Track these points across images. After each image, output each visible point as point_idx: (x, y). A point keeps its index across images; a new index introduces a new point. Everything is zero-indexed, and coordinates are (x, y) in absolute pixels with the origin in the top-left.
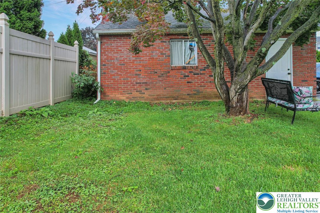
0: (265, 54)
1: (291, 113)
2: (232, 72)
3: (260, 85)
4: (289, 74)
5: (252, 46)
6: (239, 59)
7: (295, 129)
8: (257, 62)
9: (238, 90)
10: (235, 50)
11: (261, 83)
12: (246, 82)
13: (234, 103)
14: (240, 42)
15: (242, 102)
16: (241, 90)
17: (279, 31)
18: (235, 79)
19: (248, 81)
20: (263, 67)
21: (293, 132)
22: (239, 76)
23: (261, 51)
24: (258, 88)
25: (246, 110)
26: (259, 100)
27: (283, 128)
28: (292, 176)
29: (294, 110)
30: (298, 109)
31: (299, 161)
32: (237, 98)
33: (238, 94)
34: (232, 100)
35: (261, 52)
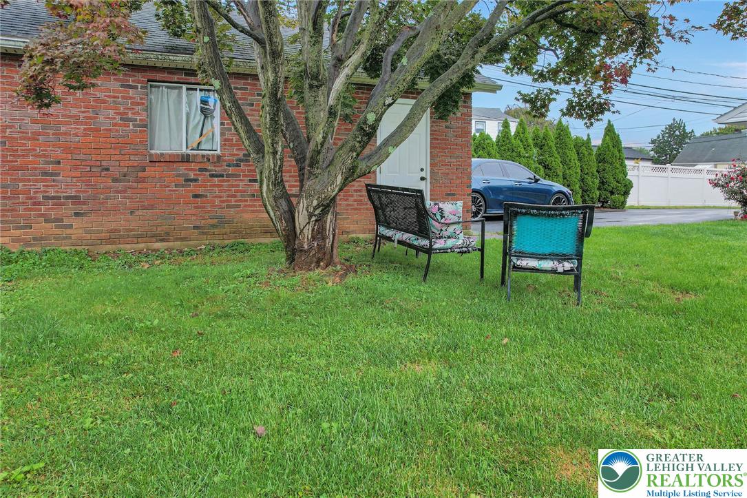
0: (374, 128)
1: (423, 257)
2: (301, 169)
3: (364, 204)
4: (422, 179)
5: (348, 111)
6: (318, 136)
7: (429, 291)
8: (357, 145)
9: (315, 209)
10: (310, 115)
11: (366, 199)
12: (332, 190)
13: (306, 240)
14: (321, 99)
15: (324, 239)
16: (322, 211)
17: (402, 79)
18: (308, 184)
19: (337, 190)
20: (369, 157)
21: (424, 296)
22: (317, 177)
23: (366, 120)
24: (359, 209)
25: (332, 256)
26: (361, 236)
27: (407, 289)
28: (418, 382)
29: (429, 251)
30: (436, 249)
31: (433, 351)
32: (313, 230)
33: (313, 219)
34: (300, 234)
35: (365, 122)
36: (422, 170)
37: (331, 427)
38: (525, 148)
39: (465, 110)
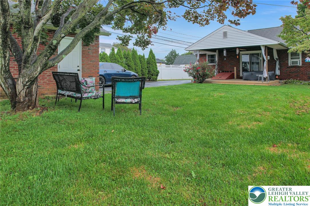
0: (56, 47)
1: (79, 101)
2: (20, 65)
3: (52, 82)
4: (78, 70)
5: (44, 40)
6: (28, 49)
7: (81, 115)
8: (48, 54)
9: (27, 83)
10: (24, 40)
11: (53, 79)
12: (36, 74)
13: (22, 97)
14: (30, 33)
15: (31, 96)
16: (30, 83)
17: (69, 26)
18: (23, 71)
19: (38, 73)
20: (54, 59)
21: (79, 117)
22: (28, 68)
23: (52, 43)
24: (50, 84)
25: (35, 104)
26: (50, 96)
27: (71, 115)
28: (76, 152)
29: (81, 99)
30: (84, 98)
31: (82, 139)
32: (26, 92)
33: (26, 87)
34: (19, 94)
35: (52, 44)
36: (78, 66)
37: (33, 178)
38: (120, 59)
39: (97, 42)
